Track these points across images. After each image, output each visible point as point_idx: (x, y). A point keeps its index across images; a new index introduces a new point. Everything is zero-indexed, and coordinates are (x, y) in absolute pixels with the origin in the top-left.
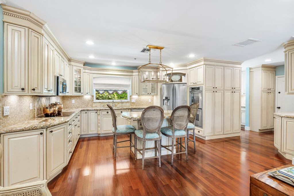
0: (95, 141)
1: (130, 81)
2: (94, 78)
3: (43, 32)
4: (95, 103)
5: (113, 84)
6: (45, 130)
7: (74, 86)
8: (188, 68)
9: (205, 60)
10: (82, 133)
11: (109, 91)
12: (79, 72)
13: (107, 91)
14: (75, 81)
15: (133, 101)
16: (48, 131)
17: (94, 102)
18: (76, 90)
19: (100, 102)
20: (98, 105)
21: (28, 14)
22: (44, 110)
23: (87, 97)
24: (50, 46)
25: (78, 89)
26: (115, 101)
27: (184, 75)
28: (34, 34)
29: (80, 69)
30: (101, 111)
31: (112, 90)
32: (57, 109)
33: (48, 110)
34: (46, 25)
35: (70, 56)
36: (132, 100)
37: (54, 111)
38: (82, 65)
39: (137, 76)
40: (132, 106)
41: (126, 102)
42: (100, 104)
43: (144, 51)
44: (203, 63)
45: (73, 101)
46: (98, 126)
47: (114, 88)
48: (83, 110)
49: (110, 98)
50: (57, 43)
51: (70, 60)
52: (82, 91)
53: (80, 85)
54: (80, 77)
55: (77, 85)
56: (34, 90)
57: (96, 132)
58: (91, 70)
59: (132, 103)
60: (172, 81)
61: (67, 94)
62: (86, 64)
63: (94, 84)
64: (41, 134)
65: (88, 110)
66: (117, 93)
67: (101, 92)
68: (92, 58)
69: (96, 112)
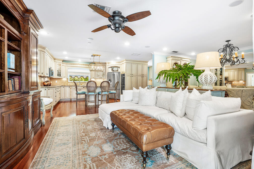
0: (69, 103)
2: (68, 69)
3: (45, 51)
4: (69, 82)
5: (80, 72)
6: (47, 88)
7: (57, 73)
8: (121, 64)
9: (126, 60)
10: (62, 98)
12: (60, 65)
13: (77, 76)
14: (58, 70)
16: (48, 89)
18: (58, 75)
19: (72, 82)
21: (41, 46)
22: (43, 83)
23: (64, 79)
24: (47, 56)
25: (59, 75)
26: (81, 82)
27: (119, 67)
28: (42, 52)
29: (61, 64)
30: (72, 86)
32: (49, 83)
33: (45, 83)
34: (46, 48)
35: (55, 57)
37: (48, 84)
38: (62, 62)
43: (92, 56)
44: (125, 62)
45: (56, 81)
46: (70, 95)
47: (81, 75)
48: (62, 86)
50: (50, 53)
51: (55, 59)
52: (61, 76)
53: (60, 73)
54: (60, 68)
55: (58, 73)
56: (42, 73)
57: (69, 98)
58: (66, 64)
60: (113, 71)
61: (53, 77)
62: (63, 61)
63: (69, 72)
64: (45, 89)
65: (65, 86)
66: (83, 77)
67: (73, 77)
68: (66, 58)
69: (69, 87)
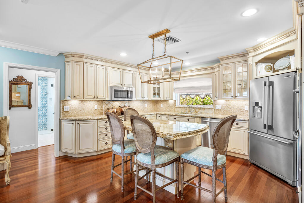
5: (192, 87)
7: (153, 92)
11: (200, 95)
14: (154, 88)
15: (218, 107)
16: (77, 123)
17: (176, 107)
19: (181, 107)
20: (180, 110)
26: (193, 106)
30: (169, 116)
31: (204, 94)
36: (216, 106)
40: (216, 114)
41: (208, 108)
42: (181, 109)
45: (162, 105)
52: (161, 96)
53: (159, 91)
59: (217, 110)
60: (275, 71)
63: (175, 88)
65: (161, 114)
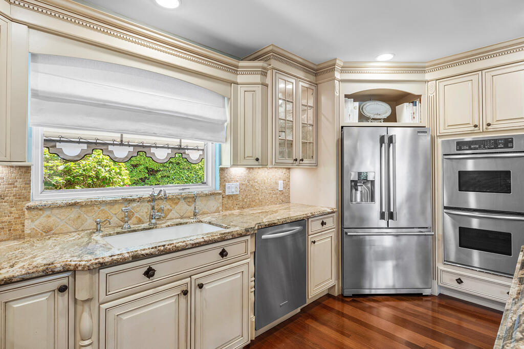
1: (224, 107)
2: (34, 56)
15: (232, 188)
17: (30, 204)
36: (227, 185)
39: (259, 89)
40: (227, 209)
41: (206, 195)
49: (105, 179)
63: (36, 94)
69: (63, 289)
